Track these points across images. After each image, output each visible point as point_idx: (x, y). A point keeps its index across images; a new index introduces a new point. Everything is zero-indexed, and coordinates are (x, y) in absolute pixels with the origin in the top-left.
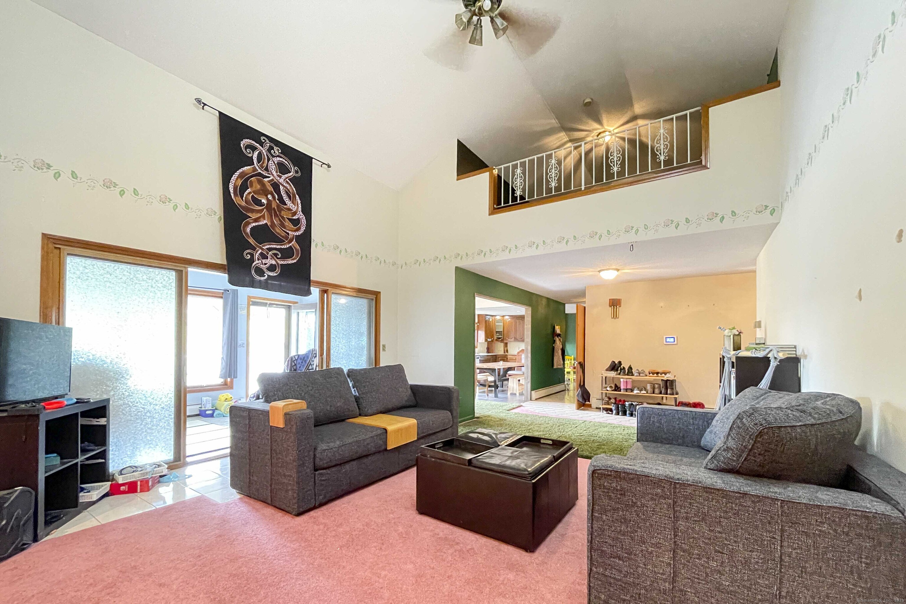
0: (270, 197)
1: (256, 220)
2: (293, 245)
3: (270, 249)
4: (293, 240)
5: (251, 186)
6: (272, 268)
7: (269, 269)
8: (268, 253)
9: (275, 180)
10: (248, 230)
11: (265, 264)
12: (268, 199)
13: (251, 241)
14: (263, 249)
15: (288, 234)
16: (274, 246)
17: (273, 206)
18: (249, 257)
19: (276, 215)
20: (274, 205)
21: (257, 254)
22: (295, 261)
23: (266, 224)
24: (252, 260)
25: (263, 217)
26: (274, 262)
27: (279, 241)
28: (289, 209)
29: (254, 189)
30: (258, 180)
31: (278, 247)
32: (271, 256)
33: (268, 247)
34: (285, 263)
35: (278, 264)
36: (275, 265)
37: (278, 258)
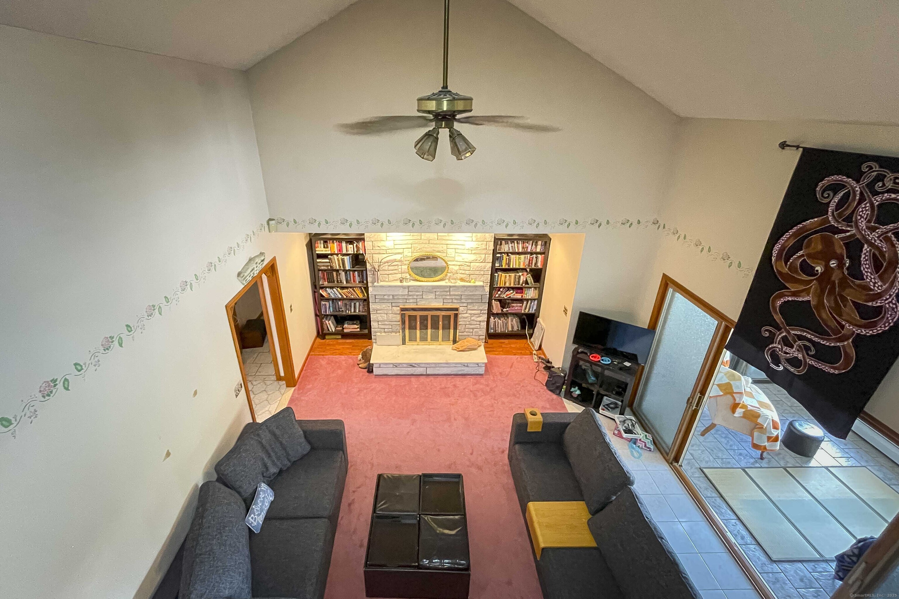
0: (833, 264)
1: (794, 294)
2: (843, 346)
3: (800, 338)
4: (847, 339)
5: (808, 246)
6: (794, 362)
7: (789, 361)
8: (795, 342)
9: (858, 236)
10: (779, 303)
11: (786, 353)
12: (827, 267)
13: (778, 318)
14: (789, 333)
15: (843, 327)
16: (809, 336)
17: (833, 278)
18: (767, 334)
19: (832, 291)
20: (836, 277)
21: (780, 336)
22: (837, 372)
23: (809, 301)
24: (771, 339)
25: (807, 291)
26: (800, 356)
27: (821, 332)
28: (866, 288)
29: (811, 251)
30: (823, 238)
31: (816, 339)
32: (800, 347)
33: (799, 333)
34: (817, 366)
35: (805, 361)
36: (801, 360)
37: (808, 354)
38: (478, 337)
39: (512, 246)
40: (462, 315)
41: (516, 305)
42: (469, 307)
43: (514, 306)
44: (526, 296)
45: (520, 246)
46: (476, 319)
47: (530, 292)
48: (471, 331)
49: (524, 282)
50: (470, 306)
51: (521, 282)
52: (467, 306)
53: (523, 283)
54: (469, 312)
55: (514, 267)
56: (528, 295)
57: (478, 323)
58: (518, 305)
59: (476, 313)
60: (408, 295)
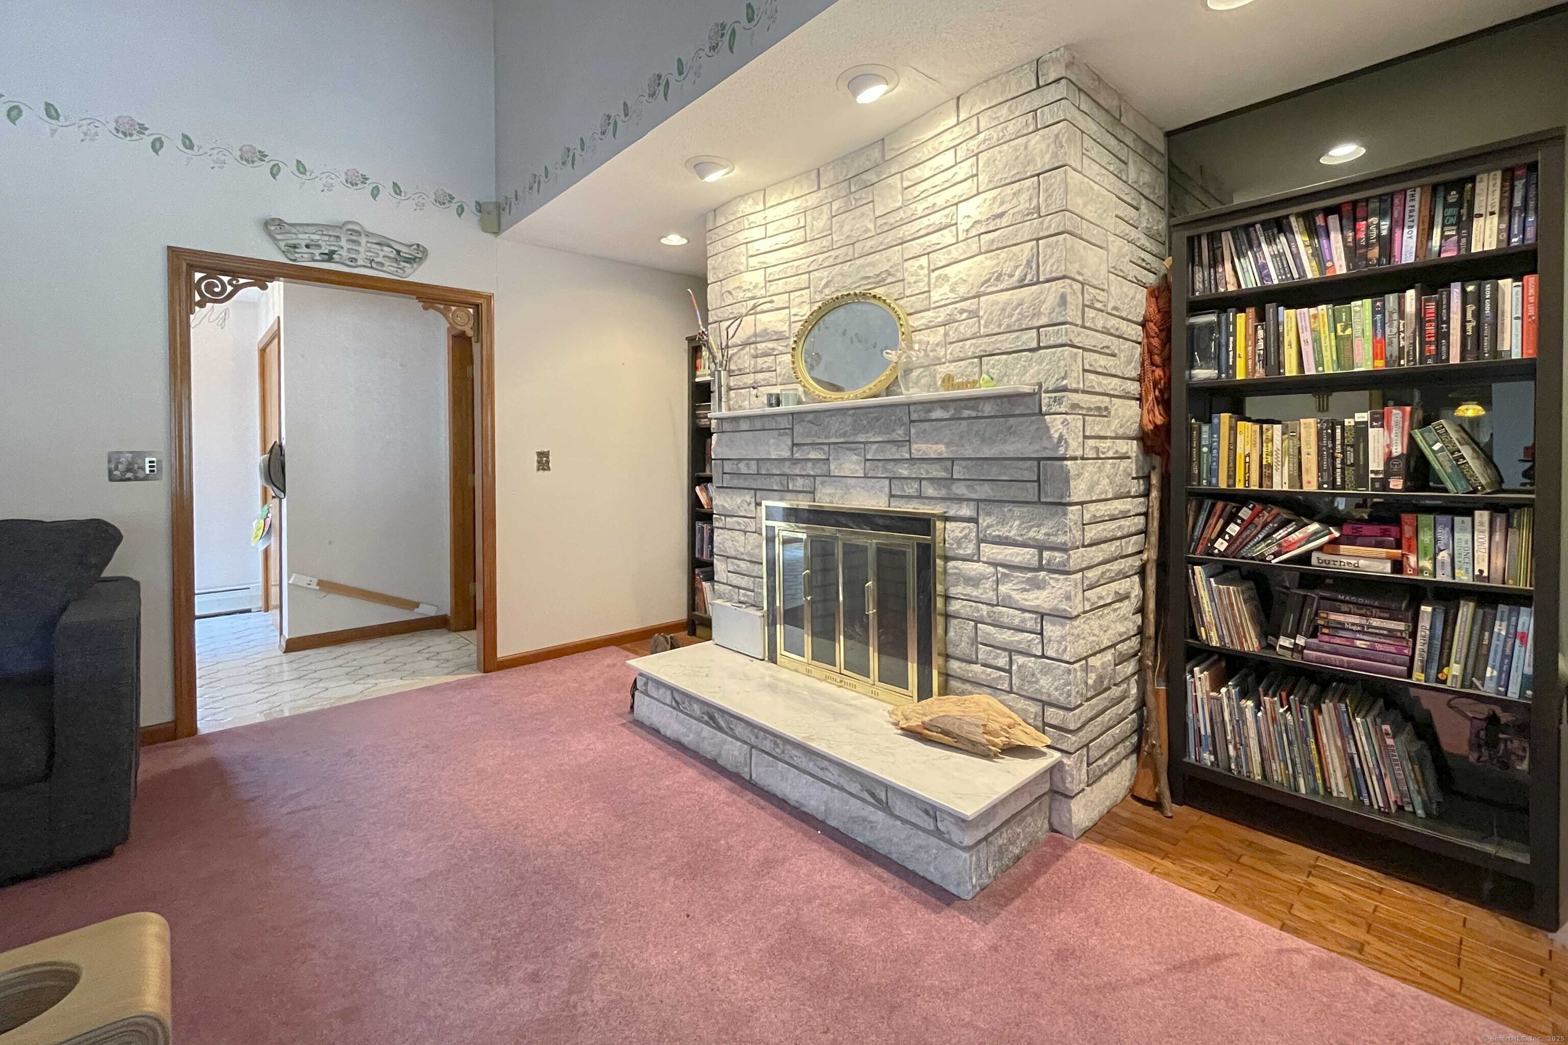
38: (1034, 708)
39: (1280, 256)
40: (959, 564)
41: (1356, 619)
42: (984, 521)
43: (1341, 626)
44: (1427, 564)
45: (1336, 243)
46: (1017, 596)
47: (1462, 537)
48: (1002, 661)
49: (1399, 466)
50: (989, 520)
51: (1376, 463)
52: (975, 520)
53: (1388, 473)
54: (987, 550)
55: (1310, 370)
56: (1444, 556)
57: (1030, 621)
58: (1376, 622)
59: (1017, 560)
60: (794, 461)
